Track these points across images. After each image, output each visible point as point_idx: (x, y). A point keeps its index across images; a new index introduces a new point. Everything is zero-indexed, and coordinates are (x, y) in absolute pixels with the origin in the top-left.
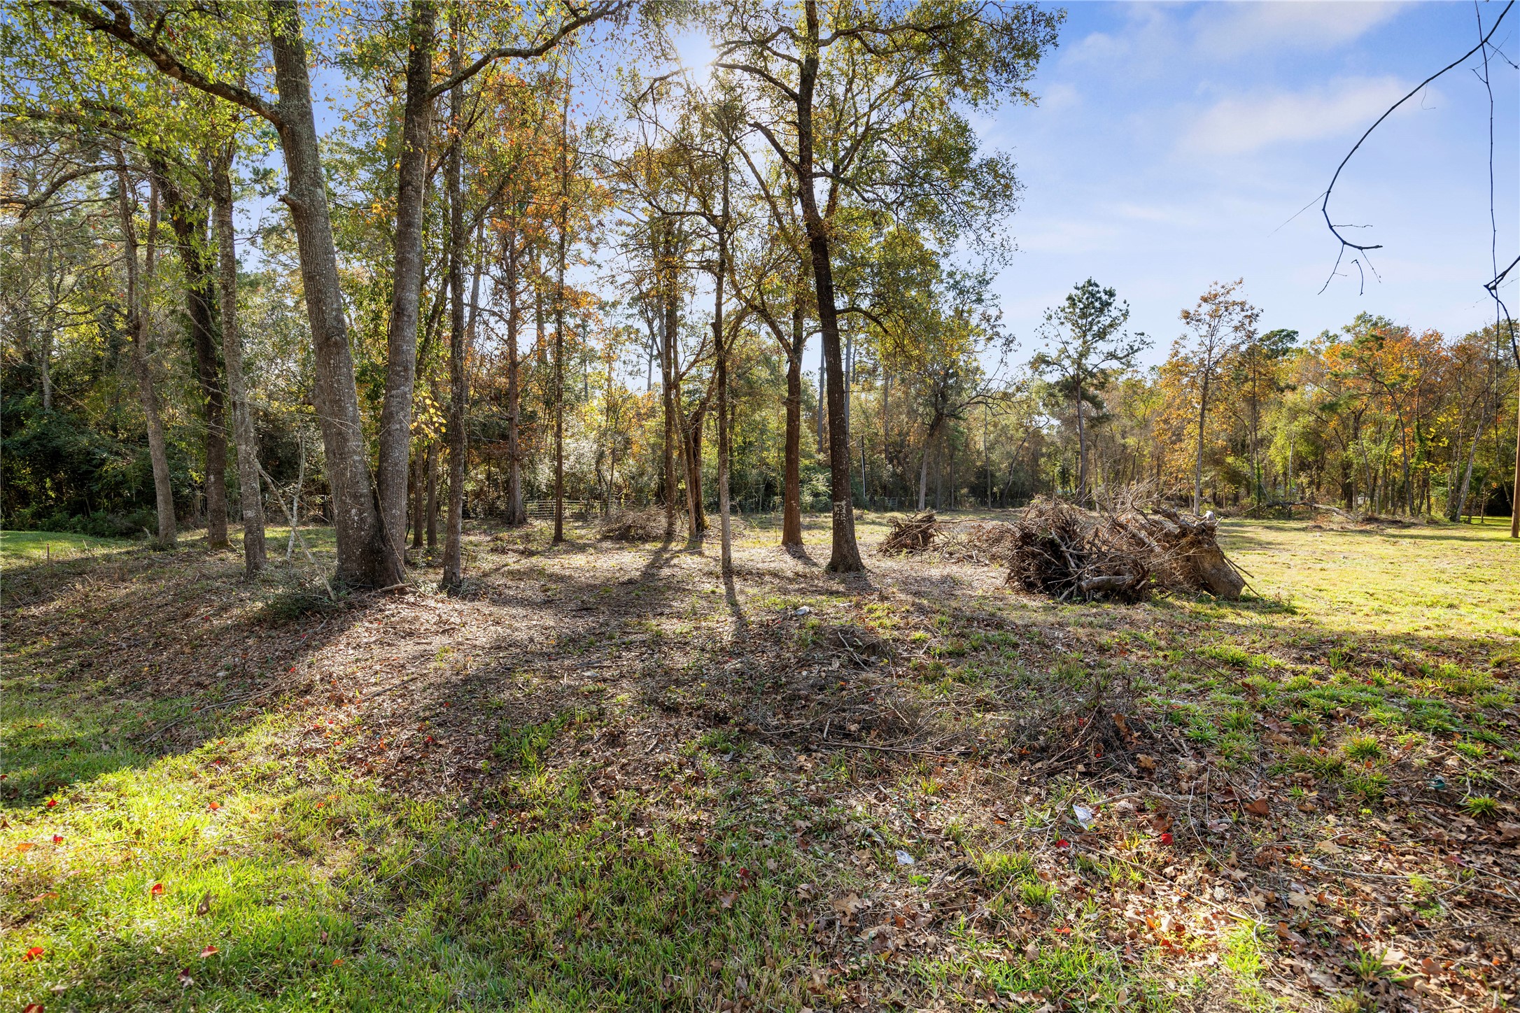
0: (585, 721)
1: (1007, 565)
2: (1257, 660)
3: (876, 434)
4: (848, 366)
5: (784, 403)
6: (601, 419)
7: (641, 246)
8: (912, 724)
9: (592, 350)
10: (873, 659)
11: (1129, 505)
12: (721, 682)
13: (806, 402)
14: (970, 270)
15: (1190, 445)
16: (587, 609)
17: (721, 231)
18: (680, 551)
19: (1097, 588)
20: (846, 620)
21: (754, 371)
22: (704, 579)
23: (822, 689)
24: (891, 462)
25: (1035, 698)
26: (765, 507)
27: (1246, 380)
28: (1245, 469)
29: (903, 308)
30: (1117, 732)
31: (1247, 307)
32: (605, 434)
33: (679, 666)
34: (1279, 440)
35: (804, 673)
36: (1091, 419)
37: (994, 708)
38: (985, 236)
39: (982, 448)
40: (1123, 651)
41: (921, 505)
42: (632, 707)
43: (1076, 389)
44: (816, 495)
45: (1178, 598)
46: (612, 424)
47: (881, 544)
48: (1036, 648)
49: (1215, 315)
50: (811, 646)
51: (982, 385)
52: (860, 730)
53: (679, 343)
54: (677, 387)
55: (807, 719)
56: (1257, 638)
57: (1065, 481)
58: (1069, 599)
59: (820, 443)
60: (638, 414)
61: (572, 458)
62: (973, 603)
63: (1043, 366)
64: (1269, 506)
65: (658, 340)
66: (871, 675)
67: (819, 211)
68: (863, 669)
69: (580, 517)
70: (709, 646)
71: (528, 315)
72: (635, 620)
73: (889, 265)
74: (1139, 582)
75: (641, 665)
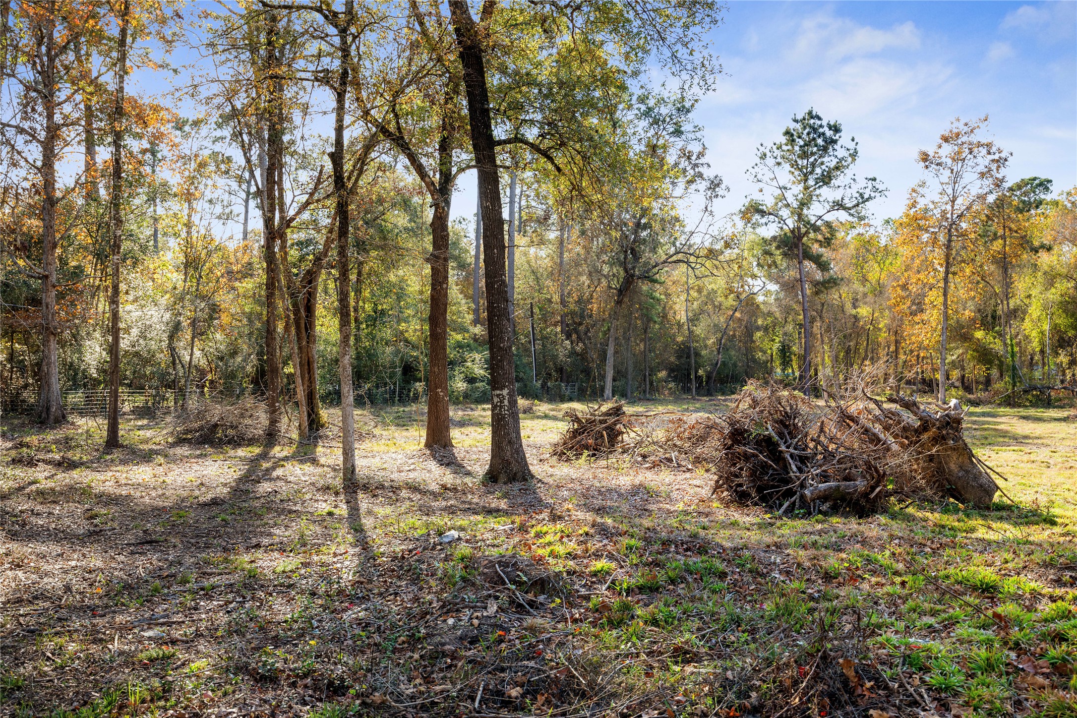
0: (143, 701)
1: (713, 470)
2: (1010, 585)
3: (550, 301)
4: (512, 213)
5: (427, 260)
6: (177, 278)
7: (234, 46)
8: (591, 684)
9: (165, 184)
10: (541, 598)
11: (859, 392)
12: (337, 638)
13: (456, 258)
14: (665, 95)
15: (933, 316)
16: (150, 542)
17: (343, 32)
18: (286, 459)
19: (824, 497)
20: (506, 548)
21: (388, 216)
22: (319, 496)
23: (474, 641)
24: (569, 337)
25: (747, 642)
26: (403, 396)
27: (996, 237)
28: (997, 346)
29: (581, 140)
30: (845, 681)
31: (994, 149)
32: (182, 299)
33: (281, 617)
34: (1035, 311)
35: (451, 621)
36: (816, 284)
37: (696, 658)
38: (682, 53)
39: (683, 319)
40: (854, 578)
41: (608, 392)
42: (211, 678)
43: (797, 246)
44: (471, 380)
45: (920, 508)
46: (192, 284)
47: (556, 445)
48: (748, 578)
49: (957, 158)
50: (461, 584)
51: (682, 239)
52: (523, 696)
53: (285, 177)
54: (282, 236)
55: (454, 683)
56: (1009, 556)
57: (786, 362)
58: (790, 512)
59: (476, 311)
60: (229, 272)
61: (135, 332)
62: (673, 522)
63: (757, 216)
64: (1026, 392)
65: (258, 173)
66: (539, 621)
67: (472, 12)
68: (528, 613)
69: (145, 412)
70: (322, 588)
71: (71, 134)
72: (219, 556)
73: (561, 84)
74: (873, 488)
75: (226, 618)
